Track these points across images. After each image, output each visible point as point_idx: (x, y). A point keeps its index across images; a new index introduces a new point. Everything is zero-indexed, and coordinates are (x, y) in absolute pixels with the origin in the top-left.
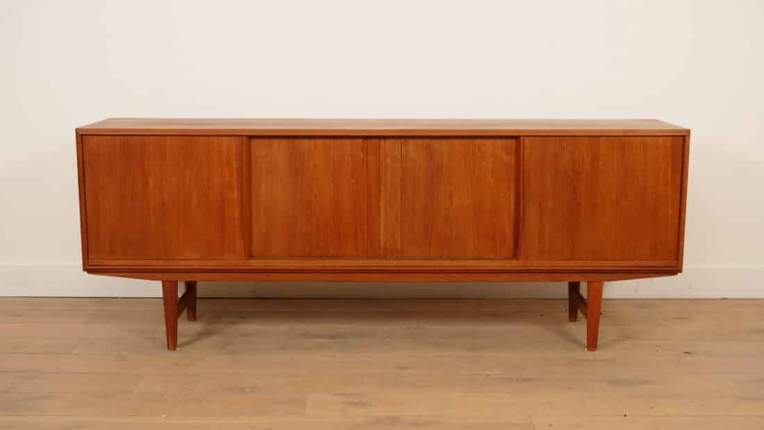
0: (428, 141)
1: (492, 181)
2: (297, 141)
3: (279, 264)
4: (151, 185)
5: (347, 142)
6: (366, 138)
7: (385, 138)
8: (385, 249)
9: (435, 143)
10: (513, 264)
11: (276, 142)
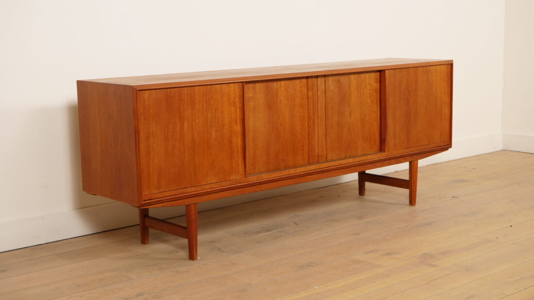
0: (338, 77)
1: (369, 101)
2: (270, 84)
3: (266, 177)
4: (186, 126)
5: (298, 81)
6: (307, 78)
7: (317, 77)
8: (318, 155)
9: (342, 78)
10: (382, 156)
11: (258, 85)
